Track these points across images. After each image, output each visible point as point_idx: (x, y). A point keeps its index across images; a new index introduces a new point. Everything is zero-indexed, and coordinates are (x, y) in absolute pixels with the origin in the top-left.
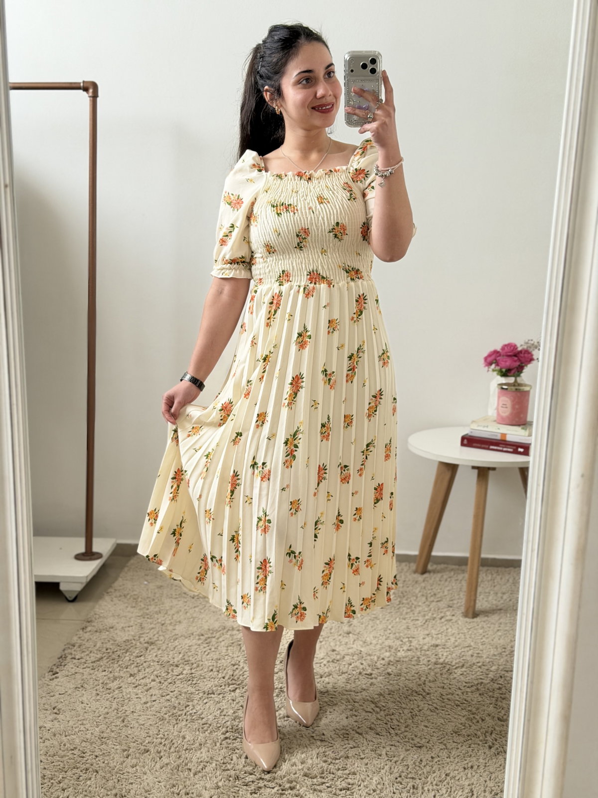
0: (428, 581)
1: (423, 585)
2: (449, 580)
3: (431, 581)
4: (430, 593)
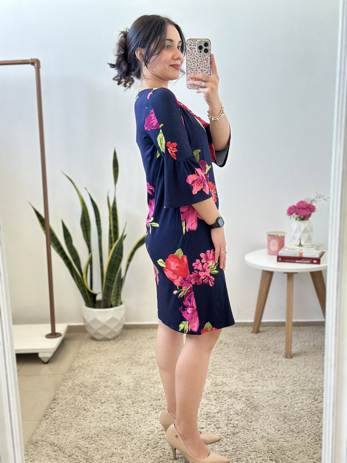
0: (260, 337)
1: (258, 340)
2: (272, 336)
3: (262, 338)
4: (263, 345)
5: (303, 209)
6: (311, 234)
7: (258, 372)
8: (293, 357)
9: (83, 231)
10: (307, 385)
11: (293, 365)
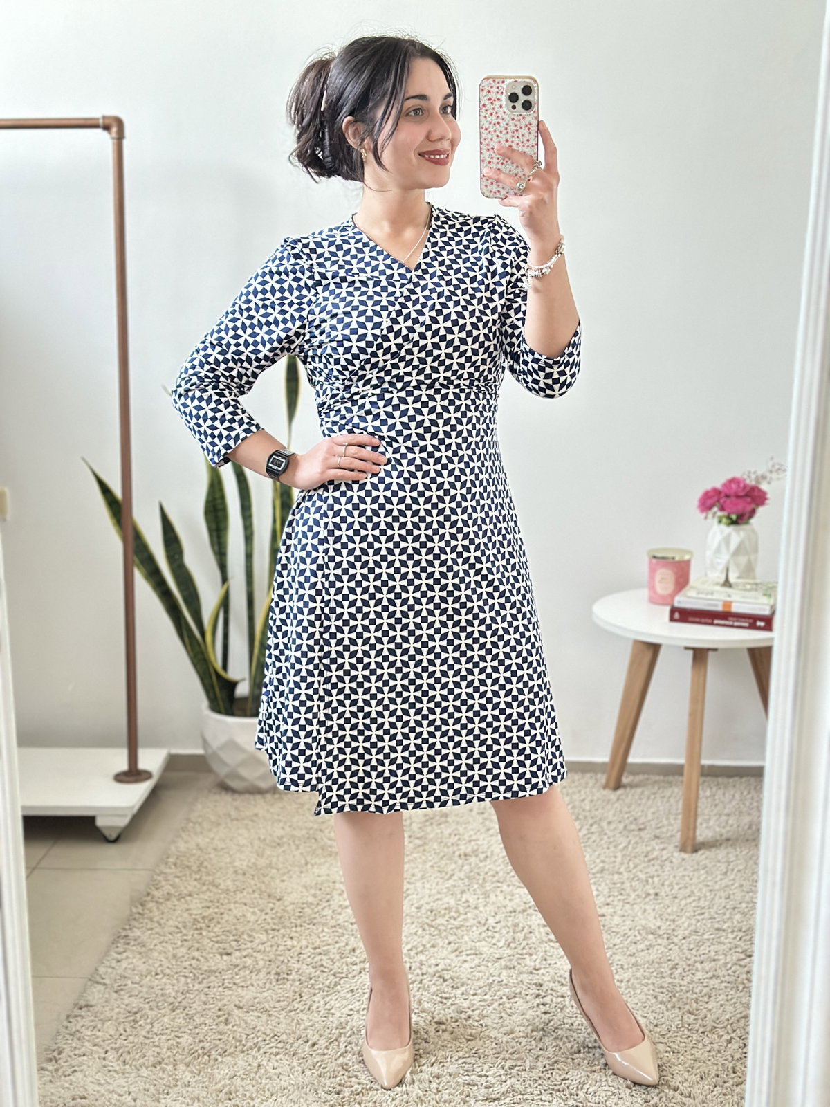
0: (623, 800)
1: (617, 805)
2: (652, 797)
3: (628, 801)
4: (629, 818)
5: (738, 497)
6: (752, 557)
7: (614, 884)
8: (700, 849)
9: (210, 531)
10: (730, 918)
11: (697, 870)
